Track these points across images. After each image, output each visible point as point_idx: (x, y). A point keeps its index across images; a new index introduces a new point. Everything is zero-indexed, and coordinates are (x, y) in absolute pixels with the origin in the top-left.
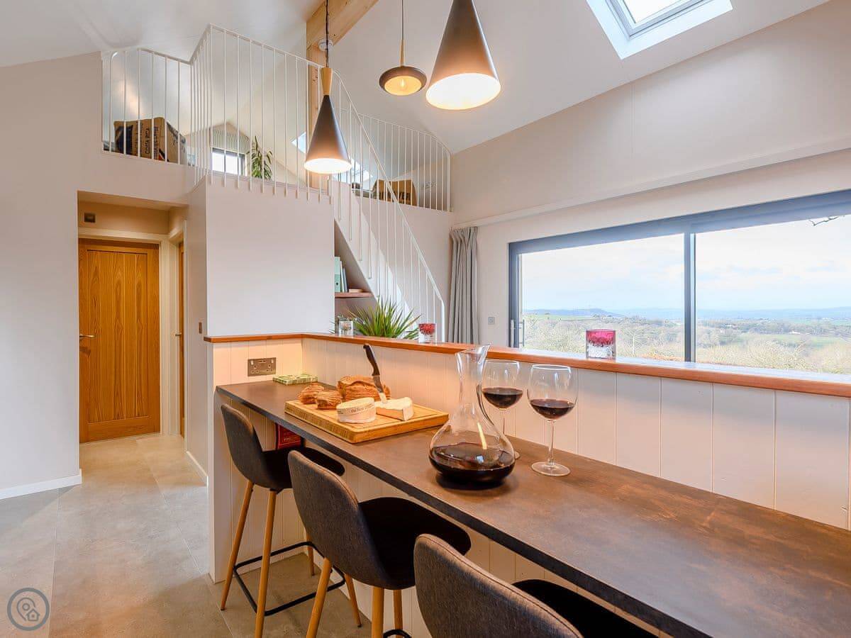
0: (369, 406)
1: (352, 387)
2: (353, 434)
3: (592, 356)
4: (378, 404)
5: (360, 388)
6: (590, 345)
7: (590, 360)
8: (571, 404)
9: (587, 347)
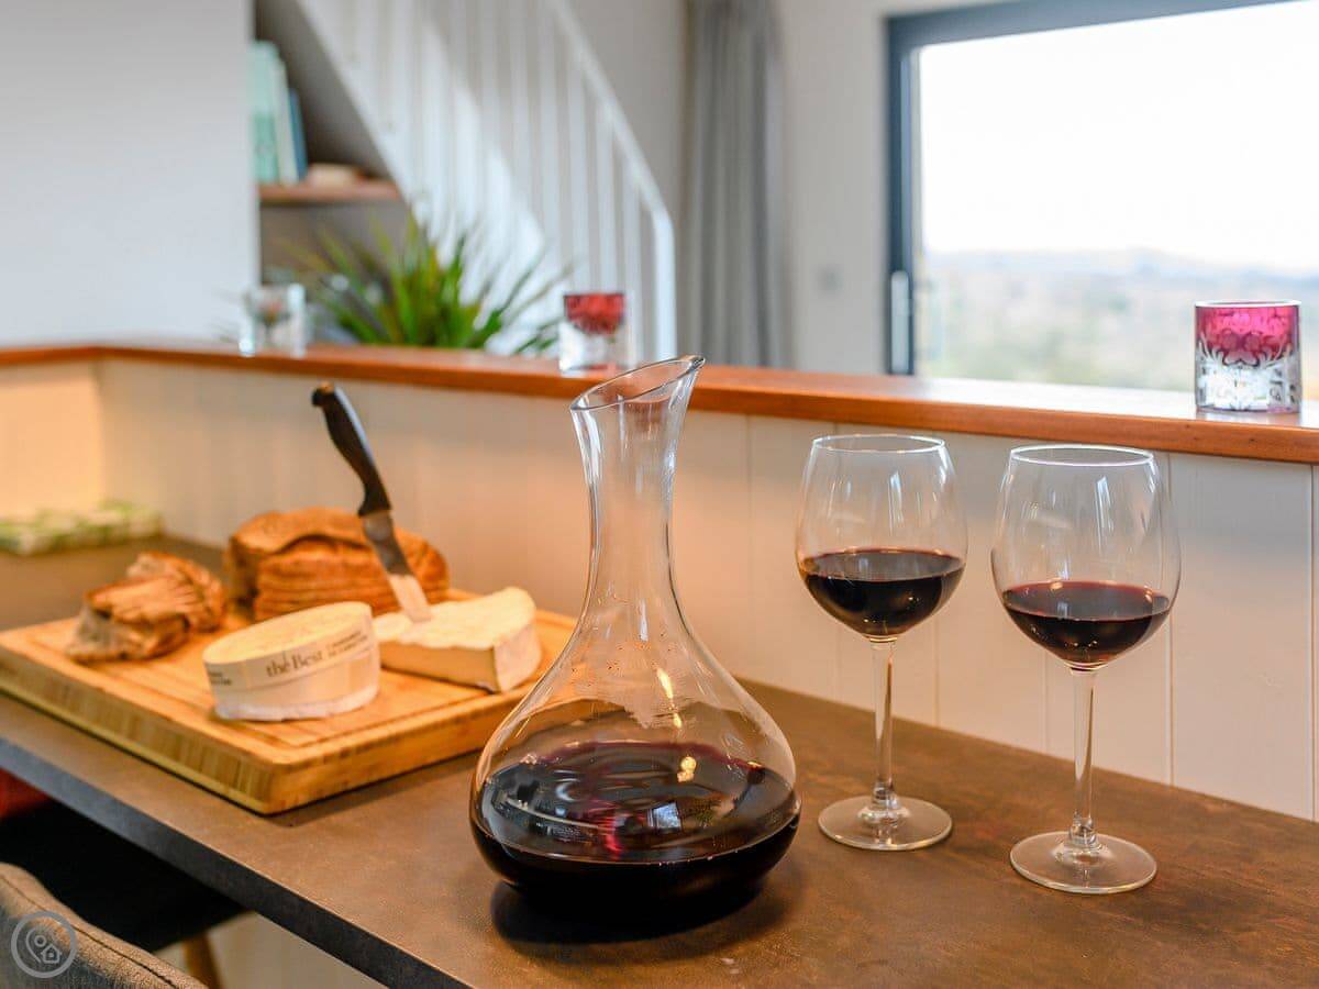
0: (351, 640)
1: (286, 561)
2: (271, 775)
3: (1220, 403)
4: (390, 628)
5: (319, 563)
6: (1213, 363)
7: (1210, 417)
8: (1160, 599)
9: (1201, 371)
